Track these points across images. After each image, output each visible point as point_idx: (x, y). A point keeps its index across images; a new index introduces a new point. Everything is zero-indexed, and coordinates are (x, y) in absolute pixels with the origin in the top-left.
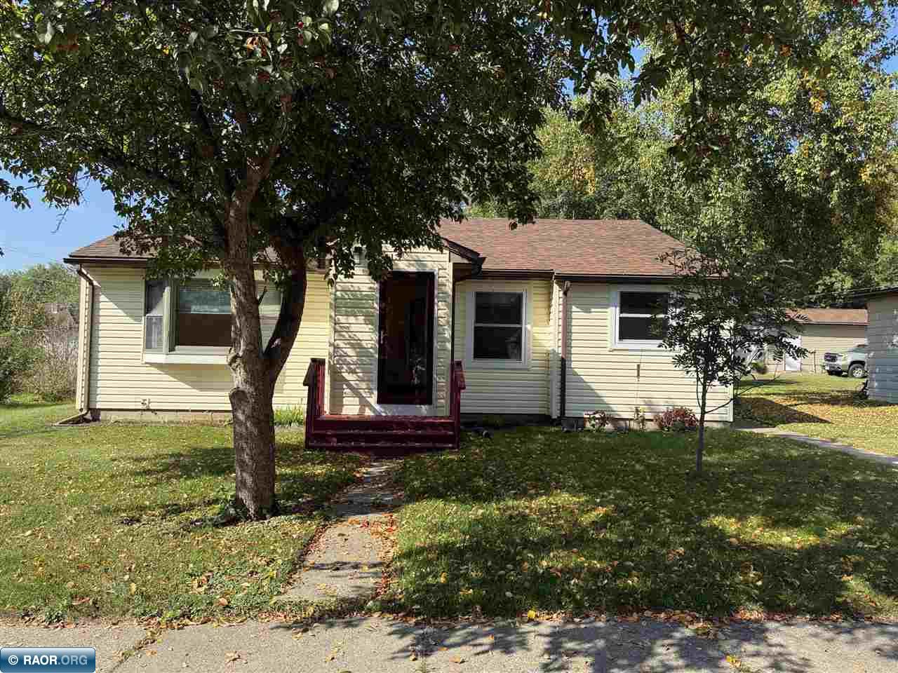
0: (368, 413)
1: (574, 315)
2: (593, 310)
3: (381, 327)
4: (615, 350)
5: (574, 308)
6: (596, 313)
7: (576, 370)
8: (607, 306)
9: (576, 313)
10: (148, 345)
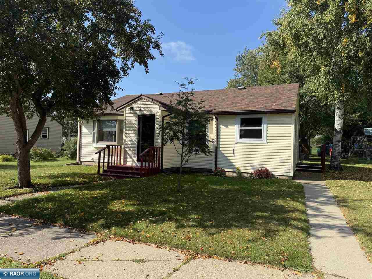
0: (134, 165)
1: (221, 129)
2: (229, 126)
3: (139, 135)
4: (237, 143)
5: (221, 126)
6: (230, 127)
7: (222, 151)
8: (235, 124)
9: (222, 128)
10: (93, 141)
